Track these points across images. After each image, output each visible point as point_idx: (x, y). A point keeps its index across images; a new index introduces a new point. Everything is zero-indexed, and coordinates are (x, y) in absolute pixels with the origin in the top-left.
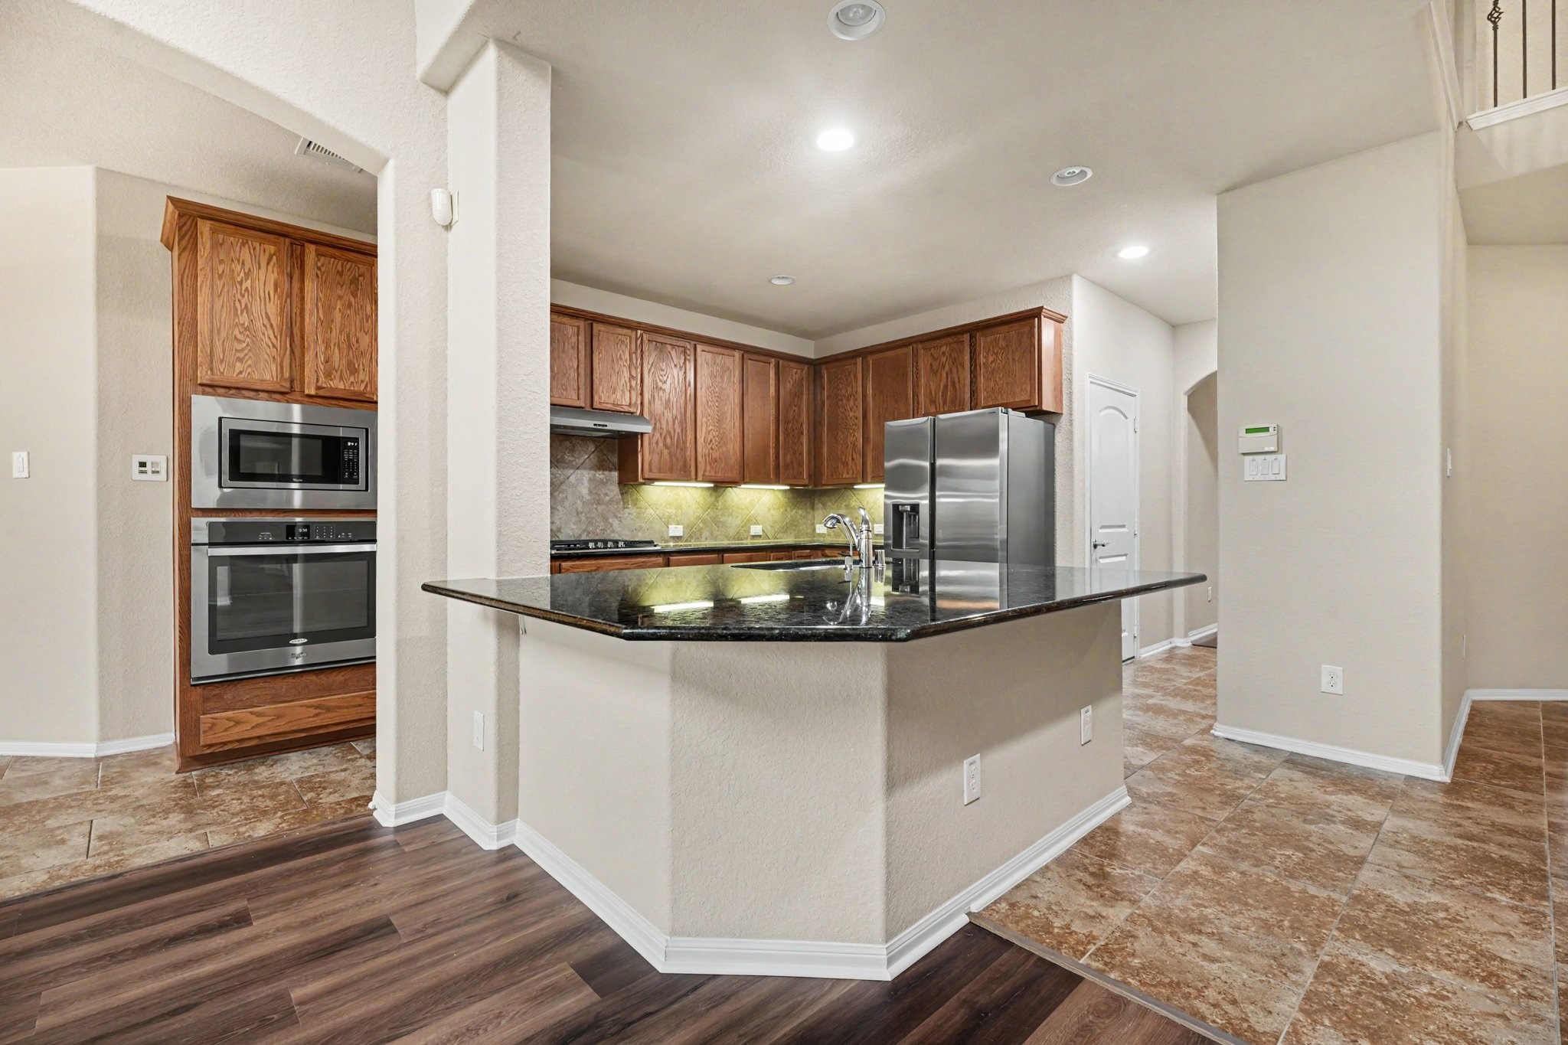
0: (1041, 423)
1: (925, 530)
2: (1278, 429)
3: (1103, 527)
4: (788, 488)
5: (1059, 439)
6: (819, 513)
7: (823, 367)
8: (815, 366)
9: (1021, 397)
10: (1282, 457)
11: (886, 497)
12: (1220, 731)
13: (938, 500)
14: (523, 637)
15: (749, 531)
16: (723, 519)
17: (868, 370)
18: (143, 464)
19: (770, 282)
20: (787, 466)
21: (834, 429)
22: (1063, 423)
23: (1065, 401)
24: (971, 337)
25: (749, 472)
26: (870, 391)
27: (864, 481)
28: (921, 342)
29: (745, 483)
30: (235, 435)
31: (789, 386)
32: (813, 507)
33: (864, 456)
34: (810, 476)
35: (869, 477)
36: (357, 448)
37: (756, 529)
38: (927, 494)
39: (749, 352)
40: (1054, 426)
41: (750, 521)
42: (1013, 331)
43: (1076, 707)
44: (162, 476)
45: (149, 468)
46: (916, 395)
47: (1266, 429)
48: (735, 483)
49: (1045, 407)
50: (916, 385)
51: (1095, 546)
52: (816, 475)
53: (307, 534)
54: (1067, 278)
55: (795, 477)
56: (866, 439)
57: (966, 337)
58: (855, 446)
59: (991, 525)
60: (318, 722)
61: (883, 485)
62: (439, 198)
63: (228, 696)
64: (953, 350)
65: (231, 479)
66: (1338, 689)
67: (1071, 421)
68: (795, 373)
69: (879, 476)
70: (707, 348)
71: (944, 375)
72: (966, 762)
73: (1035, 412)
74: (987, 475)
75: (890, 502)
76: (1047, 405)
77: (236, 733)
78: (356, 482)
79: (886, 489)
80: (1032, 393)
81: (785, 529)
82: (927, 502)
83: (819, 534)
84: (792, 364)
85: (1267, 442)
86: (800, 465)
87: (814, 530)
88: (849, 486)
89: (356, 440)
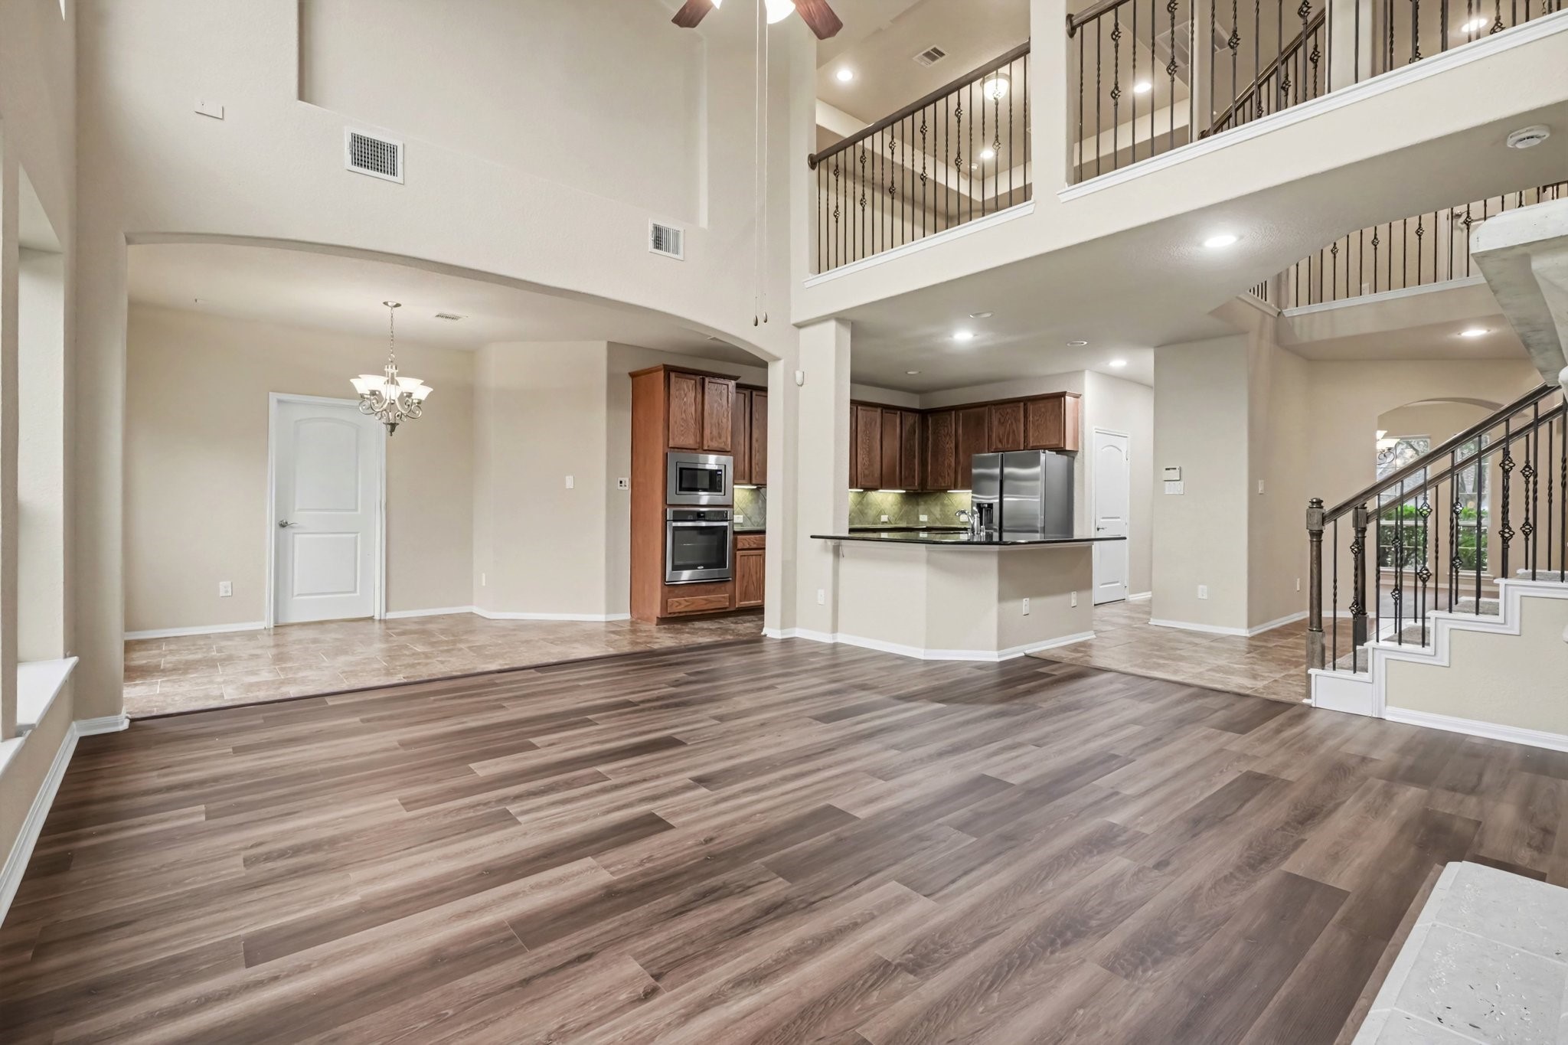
0: (1066, 457)
1: (996, 520)
2: (1180, 469)
3: (1103, 518)
4: (904, 491)
5: (1076, 465)
6: (921, 508)
7: (929, 415)
8: (924, 414)
9: (1054, 442)
10: (1182, 483)
11: (973, 497)
12: (1153, 622)
13: (1005, 499)
14: (841, 559)
15: (880, 519)
16: (866, 511)
17: (959, 419)
18: (621, 482)
19: (906, 373)
20: (906, 478)
21: (935, 456)
22: (1078, 456)
23: (1080, 444)
24: (1024, 405)
25: (884, 483)
26: (960, 431)
27: (955, 488)
28: (994, 405)
29: (882, 488)
30: (681, 470)
31: (907, 428)
32: (918, 504)
33: (956, 472)
34: (919, 485)
35: (960, 485)
36: (721, 475)
37: (884, 518)
38: (998, 496)
39: (886, 408)
40: (1074, 458)
41: (881, 513)
42: (1049, 404)
43: (1069, 590)
44: (627, 488)
45: (623, 484)
46: (990, 437)
47: (1175, 469)
48: (875, 489)
49: (1067, 448)
50: (990, 429)
51: (1098, 529)
52: (923, 482)
53: (704, 517)
54: (1082, 372)
55: (910, 485)
56: (957, 462)
57: (1022, 404)
58: (950, 466)
59: (1035, 517)
60: (706, 607)
61: (971, 491)
62: (799, 375)
63: (676, 592)
64: (1014, 411)
65: (680, 490)
66: (1205, 597)
67: (1083, 456)
68: (911, 419)
69: (966, 485)
70: (864, 408)
71: (1008, 426)
72: (1024, 599)
73: (1060, 451)
74: (1034, 478)
75: (975, 500)
76: (1069, 447)
77: (681, 608)
78: (721, 491)
79: (972, 493)
80: (1060, 440)
81: (901, 519)
82: (998, 501)
83: (922, 522)
84: (909, 413)
85: (1174, 474)
86: (914, 477)
87: (918, 518)
88: (944, 490)
89: (721, 471)
